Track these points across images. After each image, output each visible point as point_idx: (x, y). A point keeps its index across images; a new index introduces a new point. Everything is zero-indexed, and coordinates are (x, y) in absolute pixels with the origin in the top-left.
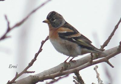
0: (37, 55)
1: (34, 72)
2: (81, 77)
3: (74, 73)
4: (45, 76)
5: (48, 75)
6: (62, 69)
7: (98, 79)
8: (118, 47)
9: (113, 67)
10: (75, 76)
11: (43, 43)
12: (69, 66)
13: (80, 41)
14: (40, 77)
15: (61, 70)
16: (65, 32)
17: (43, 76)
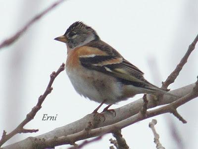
0: (42, 99)
1: (37, 130)
2: (125, 141)
3: (112, 133)
4: (57, 137)
5: (63, 137)
6: (89, 126)
7: (156, 145)
8: (195, 85)
9: (184, 122)
10: (114, 139)
11: (54, 76)
12: (102, 119)
13: (118, 72)
14: (48, 139)
15: (87, 127)
16: (93, 56)
17: (53, 138)
